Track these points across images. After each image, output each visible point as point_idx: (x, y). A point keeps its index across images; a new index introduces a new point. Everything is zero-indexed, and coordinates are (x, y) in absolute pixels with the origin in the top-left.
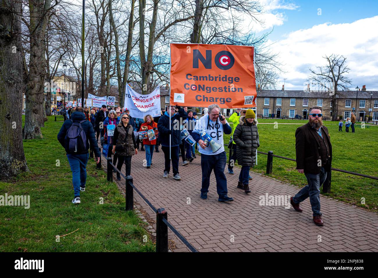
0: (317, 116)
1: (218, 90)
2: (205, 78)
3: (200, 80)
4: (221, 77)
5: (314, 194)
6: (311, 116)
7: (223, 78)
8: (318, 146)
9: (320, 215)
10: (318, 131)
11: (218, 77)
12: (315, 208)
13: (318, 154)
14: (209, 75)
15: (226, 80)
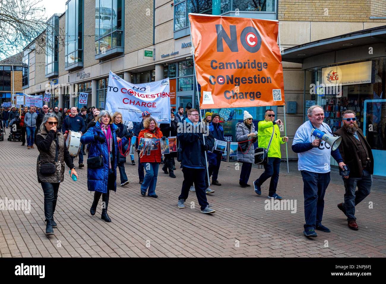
0: (352, 121)
1: (248, 81)
2: (232, 65)
3: (227, 68)
4: (250, 62)
5: (350, 199)
6: (346, 121)
7: (252, 63)
8: (357, 150)
9: (354, 219)
10: (354, 134)
11: (246, 63)
12: (349, 212)
13: (358, 157)
14: (237, 61)
15: (255, 67)
